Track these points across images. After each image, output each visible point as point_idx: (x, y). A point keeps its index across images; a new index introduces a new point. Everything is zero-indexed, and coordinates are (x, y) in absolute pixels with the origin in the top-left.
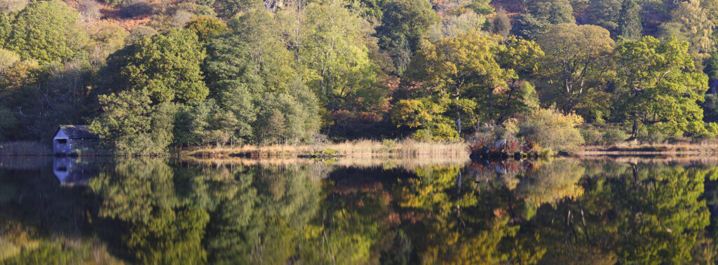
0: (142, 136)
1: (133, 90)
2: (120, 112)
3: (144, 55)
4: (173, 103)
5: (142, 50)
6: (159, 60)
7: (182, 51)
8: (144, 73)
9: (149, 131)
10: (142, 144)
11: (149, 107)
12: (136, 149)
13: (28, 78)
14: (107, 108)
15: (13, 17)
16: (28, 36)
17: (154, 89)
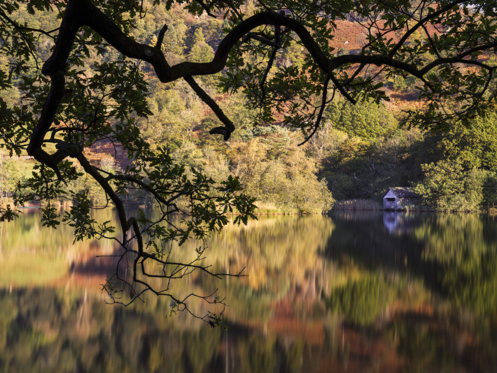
0: (458, 196)
1: (449, 160)
2: (439, 178)
3: (455, 131)
4: (481, 170)
5: (454, 128)
6: (468, 136)
7: (486, 128)
8: (456, 146)
9: (463, 192)
10: (458, 202)
11: (461, 173)
12: (454, 206)
13: (359, 151)
14: (428, 174)
15: (341, 105)
16: (353, 119)
17: (465, 159)
